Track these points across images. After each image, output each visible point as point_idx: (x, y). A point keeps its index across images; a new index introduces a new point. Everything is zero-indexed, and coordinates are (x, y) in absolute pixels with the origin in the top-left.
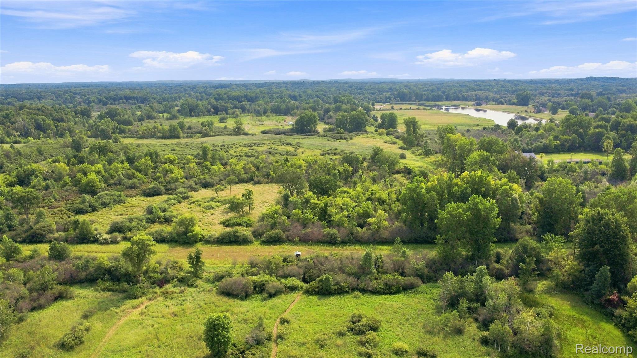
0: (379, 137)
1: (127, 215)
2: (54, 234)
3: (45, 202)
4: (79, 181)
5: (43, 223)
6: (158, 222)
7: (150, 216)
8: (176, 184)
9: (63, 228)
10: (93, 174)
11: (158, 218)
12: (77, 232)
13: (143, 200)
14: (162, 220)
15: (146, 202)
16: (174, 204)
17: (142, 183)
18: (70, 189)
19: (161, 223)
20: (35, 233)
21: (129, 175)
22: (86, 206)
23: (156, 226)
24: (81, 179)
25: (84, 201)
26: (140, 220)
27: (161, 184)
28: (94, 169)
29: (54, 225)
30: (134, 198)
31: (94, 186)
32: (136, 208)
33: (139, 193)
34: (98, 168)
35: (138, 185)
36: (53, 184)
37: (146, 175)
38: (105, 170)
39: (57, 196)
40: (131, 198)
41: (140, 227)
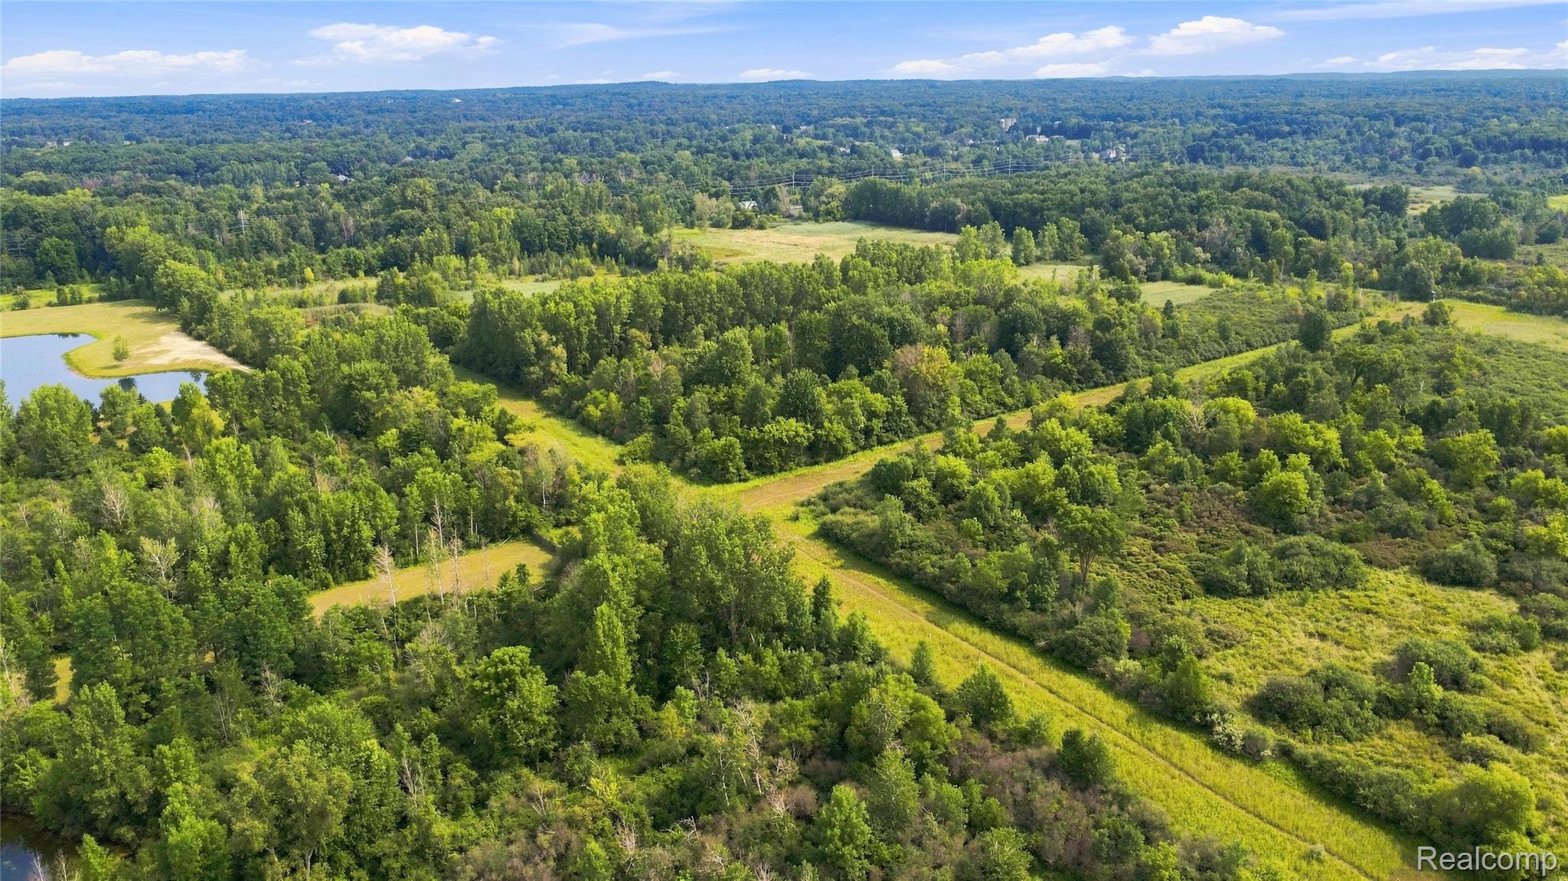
1: (1338, 643)
2: (1118, 659)
3: (1156, 519)
4: (1261, 472)
5: (1101, 621)
6: (1414, 719)
7: (1396, 692)
8: (1544, 562)
9: (1148, 642)
10: (1304, 460)
11: (1420, 707)
12: (1167, 681)
13: (1412, 595)
14: (1432, 718)
15: (1419, 608)
16: (1504, 651)
17: (1436, 520)
18: (1230, 493)
19: (1422, 726)
20: (1075, 642)
21: (1405, 483)
22: (1239, 577)
23: (1403, 734)
24: (1269, 467)
25: (1237, 559)
26: (1360, 698)
27: (1494, 542)
28: (1312, 441)
29: (1126, 630)
30: (1391, 575)
31: (1290, 504)
32: (1377, 622)
33: (1413, 558)
34: (1325, 442)
35: (1422, 529)
36: (1193, 468)
37: (1465, 485)
38: (1345, 445)
39: (1188, 510)
40: (1382, 573)
41: (1348, 724)
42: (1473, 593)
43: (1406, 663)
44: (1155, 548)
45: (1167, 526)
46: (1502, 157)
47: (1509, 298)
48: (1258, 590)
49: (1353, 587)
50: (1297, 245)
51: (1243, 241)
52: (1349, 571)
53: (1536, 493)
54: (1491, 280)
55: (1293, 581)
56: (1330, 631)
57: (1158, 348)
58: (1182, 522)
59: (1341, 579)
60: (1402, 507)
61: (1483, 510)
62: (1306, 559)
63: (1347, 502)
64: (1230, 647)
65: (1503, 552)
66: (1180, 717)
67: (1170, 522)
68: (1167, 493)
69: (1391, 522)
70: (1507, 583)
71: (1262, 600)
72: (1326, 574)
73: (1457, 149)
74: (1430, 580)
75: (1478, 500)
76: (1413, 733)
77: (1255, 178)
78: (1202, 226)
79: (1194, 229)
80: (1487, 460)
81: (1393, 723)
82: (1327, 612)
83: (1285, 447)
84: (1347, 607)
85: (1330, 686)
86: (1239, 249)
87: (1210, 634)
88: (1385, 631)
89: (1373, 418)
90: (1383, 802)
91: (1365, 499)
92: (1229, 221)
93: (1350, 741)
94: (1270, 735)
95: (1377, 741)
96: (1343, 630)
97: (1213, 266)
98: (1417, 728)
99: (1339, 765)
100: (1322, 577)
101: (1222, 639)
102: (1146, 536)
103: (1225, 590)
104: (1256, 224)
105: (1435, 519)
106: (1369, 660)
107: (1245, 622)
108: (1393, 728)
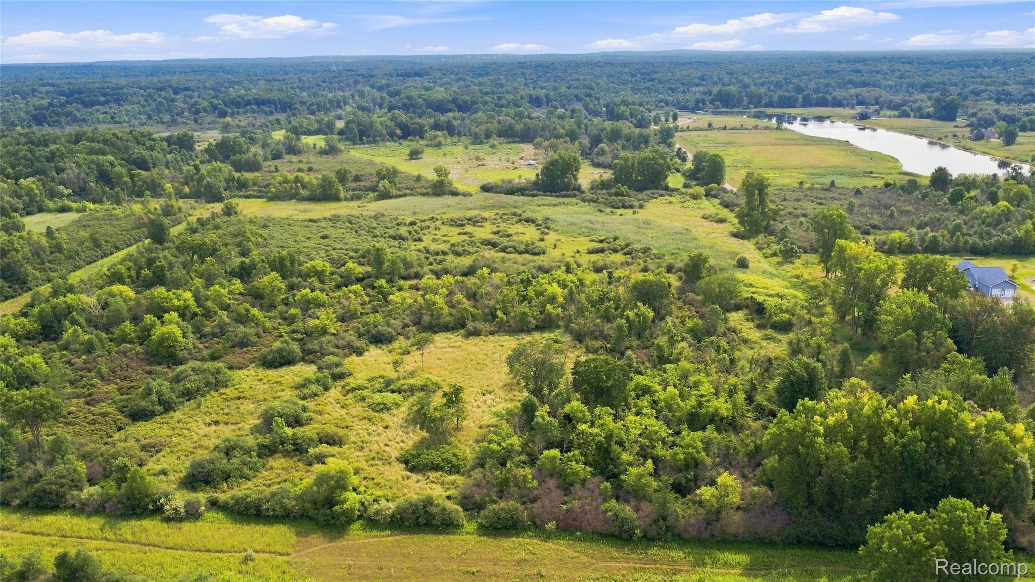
0: (692, 203)
1: (226, 424)
2: (82, 490)
3: (83, 383)
4: (149, 330)
5: (60, 468)
6: (282, 452)
7: (266, 440)
8: (323, 339)
9: (101, 469)
10: (175, 315)
11: (282, 443)
12: (122, 491)
13: (261, 380)
14: (290, 447)
15: (267, 386)
16: (316, 395)
17: (262, 332)
18: (131, 350)
19: (287, 454)
20: (44, 491)
21: (239, 314)
22: (153, 403)
23: (278, 462)
24: (153, 325)
25: (148, 392)
26: (248, 452)
27: (295, 336)
28: (176, 303)
29: (82, 467)
30: (246, 372)
31: (174, 346)
32: (245, 402)
33: (255, 358)
34: (185, 301)
35: (255, 339)
36: (101, 340)
37: (272, 307)
38: (197, 299)
39: (104, 370)
40: (240, 372)
41: (246, 471)
42: (292, 368)
43: (267, 422)
44: (88, 404)
45: (93, 386)
46: (241, 110)
47: (267, 193)
48: (168, 407)
49: (226, 386)
50: (132, 177)
51: (93, 178)
52: (220, 377)
53: (309, 302)
54: (254, 184)
55: (188, 395)
56: (219, 418)
57: (49, 262)
58: (103, 379)
59: (217, 383)
60: (242, 329)
61: (285, 319)
62: (193, 378)
63: (208, 335)
64: (160, 451)
65: (302, 340)
66: (138, 511)
67: (94, 381)
68: (85, 362)
69: (237, 340)
70: (308, 356)
71: (172, 413)
72: (208, 384)
73: (215, 107)
74: (268, 368)
75: (281, 313)
76: (283, 460)
77: (90, 135)
78: (60, 171)
79: (54, 173)
80: (280, 290)
81: (270, 459)
82: (215, 407)
83: (160, 311)
84: (226, 400)
85: (228, 452)
86: (91, 184)
87: (144, 448)
88: (251, 407)
89: (209, 280)
90: (278, 507)
91: (218, 330)
92: (79, 165)
93: (249, 480)
94: (201, 497)
95: (265, 473)
96: (227, 414)
97: (76, 198)
98: (284, 457)
99: (247, 497)
100: (206, 386)
101: (152, 449)
102: (78, 397)
103: (146, 415)
104: (99, 165)
105: (261, 330)
106: (247, 427)
107: (166, 431)
108: (271, 462)
